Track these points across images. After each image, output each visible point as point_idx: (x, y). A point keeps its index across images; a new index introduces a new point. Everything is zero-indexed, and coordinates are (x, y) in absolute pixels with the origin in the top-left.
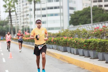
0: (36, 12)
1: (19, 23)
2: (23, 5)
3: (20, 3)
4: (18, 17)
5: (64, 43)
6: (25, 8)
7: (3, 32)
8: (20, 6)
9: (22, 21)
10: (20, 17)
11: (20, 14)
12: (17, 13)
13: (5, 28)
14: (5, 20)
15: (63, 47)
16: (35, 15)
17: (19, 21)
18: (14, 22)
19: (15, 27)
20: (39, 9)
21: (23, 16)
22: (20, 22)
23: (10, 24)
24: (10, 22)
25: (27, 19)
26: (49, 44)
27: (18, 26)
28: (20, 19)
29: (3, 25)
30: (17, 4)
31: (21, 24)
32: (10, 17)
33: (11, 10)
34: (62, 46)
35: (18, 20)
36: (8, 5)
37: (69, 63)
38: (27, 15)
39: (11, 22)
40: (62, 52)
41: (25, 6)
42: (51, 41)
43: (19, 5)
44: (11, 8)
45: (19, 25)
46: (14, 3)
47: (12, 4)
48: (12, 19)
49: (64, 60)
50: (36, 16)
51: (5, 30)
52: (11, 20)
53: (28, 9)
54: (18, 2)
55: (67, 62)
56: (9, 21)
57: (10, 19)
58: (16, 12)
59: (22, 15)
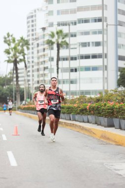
0: (60, 62)
1: (31, 83)
2: (38, 52)
3: (33, 48)
4: (29, 71)
5: (108, 112)
6: (41, 56)
7: (4, 96)
8: (33, 53)
9: (36, 79)
10: (33, 71)
11: (33, 66)
12: (28, 65)
13: (7, 90)
14: (6, 76)
15: (106, 119)
16: (58, 69)
17: (30, 78)
18: (22, 81)
19: (24, 88)
20: (65, 59)
21: (38, 70)
22: (33, 80)
23: (15, 83)
24: (15, 79)
25: (44, 75)
26: (81, 115)
27: (29, 87)
28: (33, 76)
29: (3, 85)
30: (28, 48)
31: (33, 84)
32: (15, 72)
33: (18, 60)
34: (105, 117)
35: (28, 76)
36: (13, 50)
37: (118, 145)
38: (45, 69)
39: (17, 81)
40: (105, 127)
41: (41, 53)
42: (86, 109)
43: (31, 51)
44: (18, 54)
45: (31, 86)
46: (22, 46)
47: (19, 48)
48: (19, 75)
49: (108, 139)
50: (60, 70)
51: (6, 93)
52: (17, 77)
53: (47, 59)
54: (30, 47)
55: (114, 143)
56: (13, 77)
57: (15, 76)
58: (27, 62)
59: (36, 67)
